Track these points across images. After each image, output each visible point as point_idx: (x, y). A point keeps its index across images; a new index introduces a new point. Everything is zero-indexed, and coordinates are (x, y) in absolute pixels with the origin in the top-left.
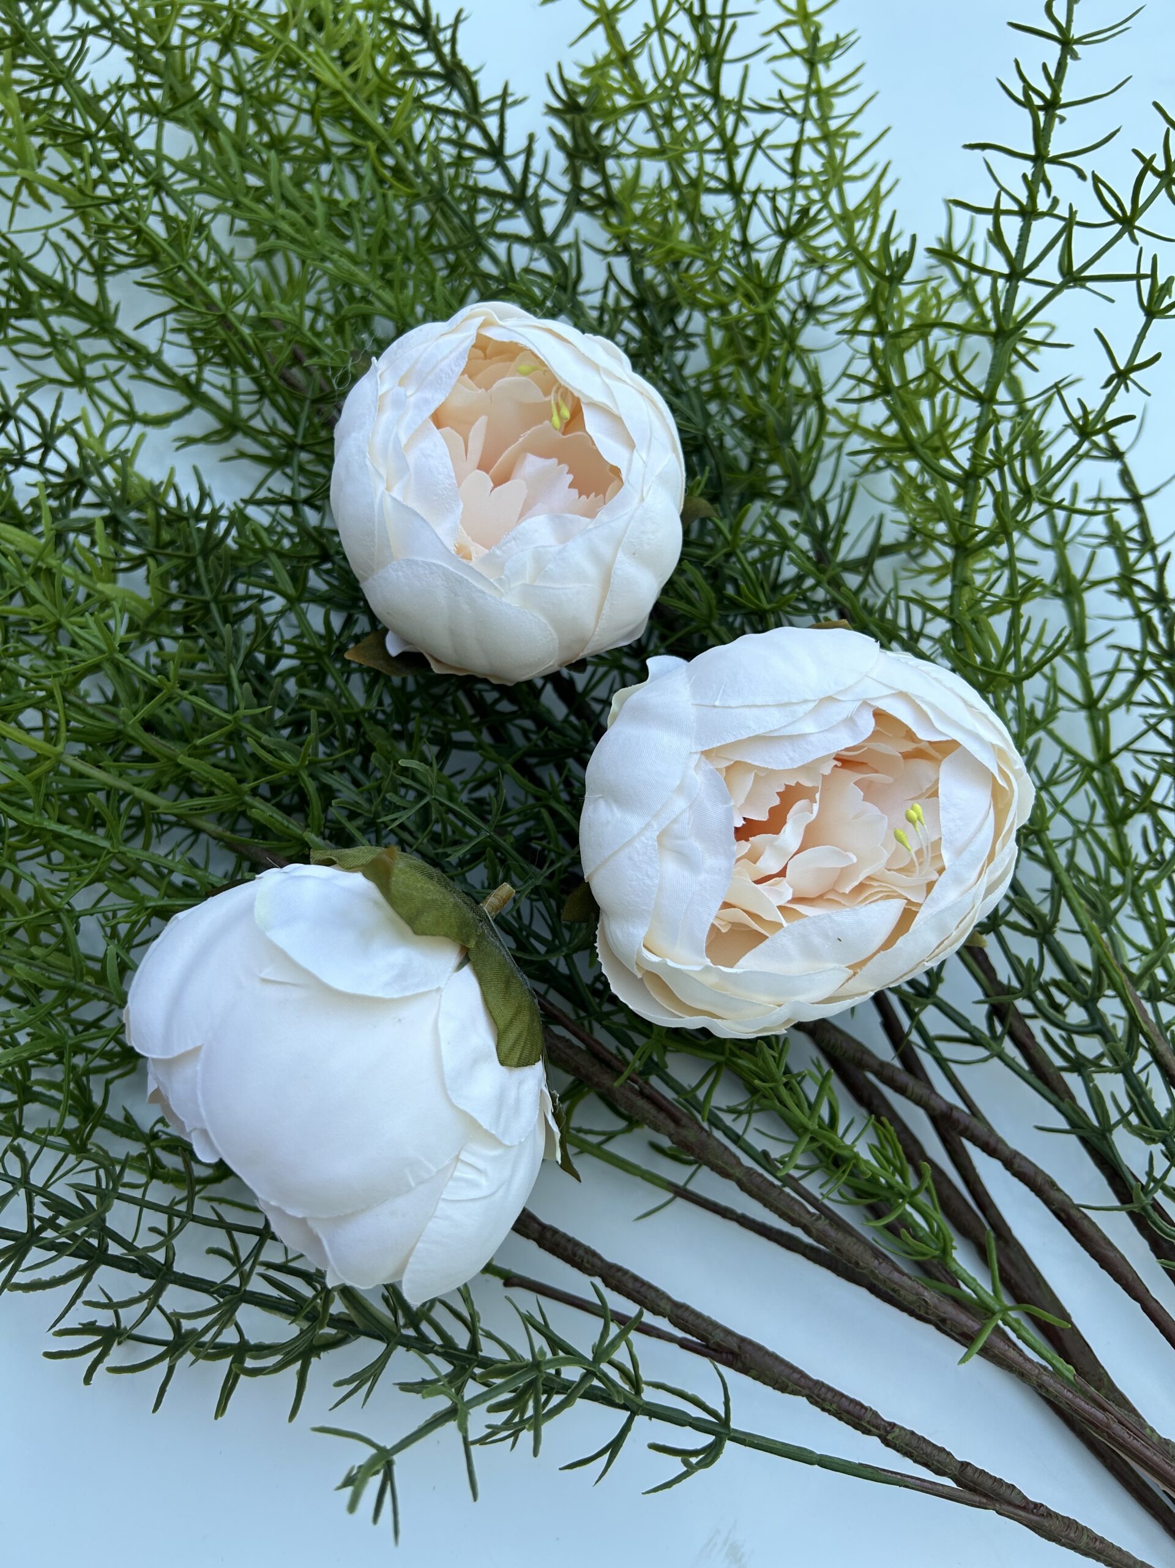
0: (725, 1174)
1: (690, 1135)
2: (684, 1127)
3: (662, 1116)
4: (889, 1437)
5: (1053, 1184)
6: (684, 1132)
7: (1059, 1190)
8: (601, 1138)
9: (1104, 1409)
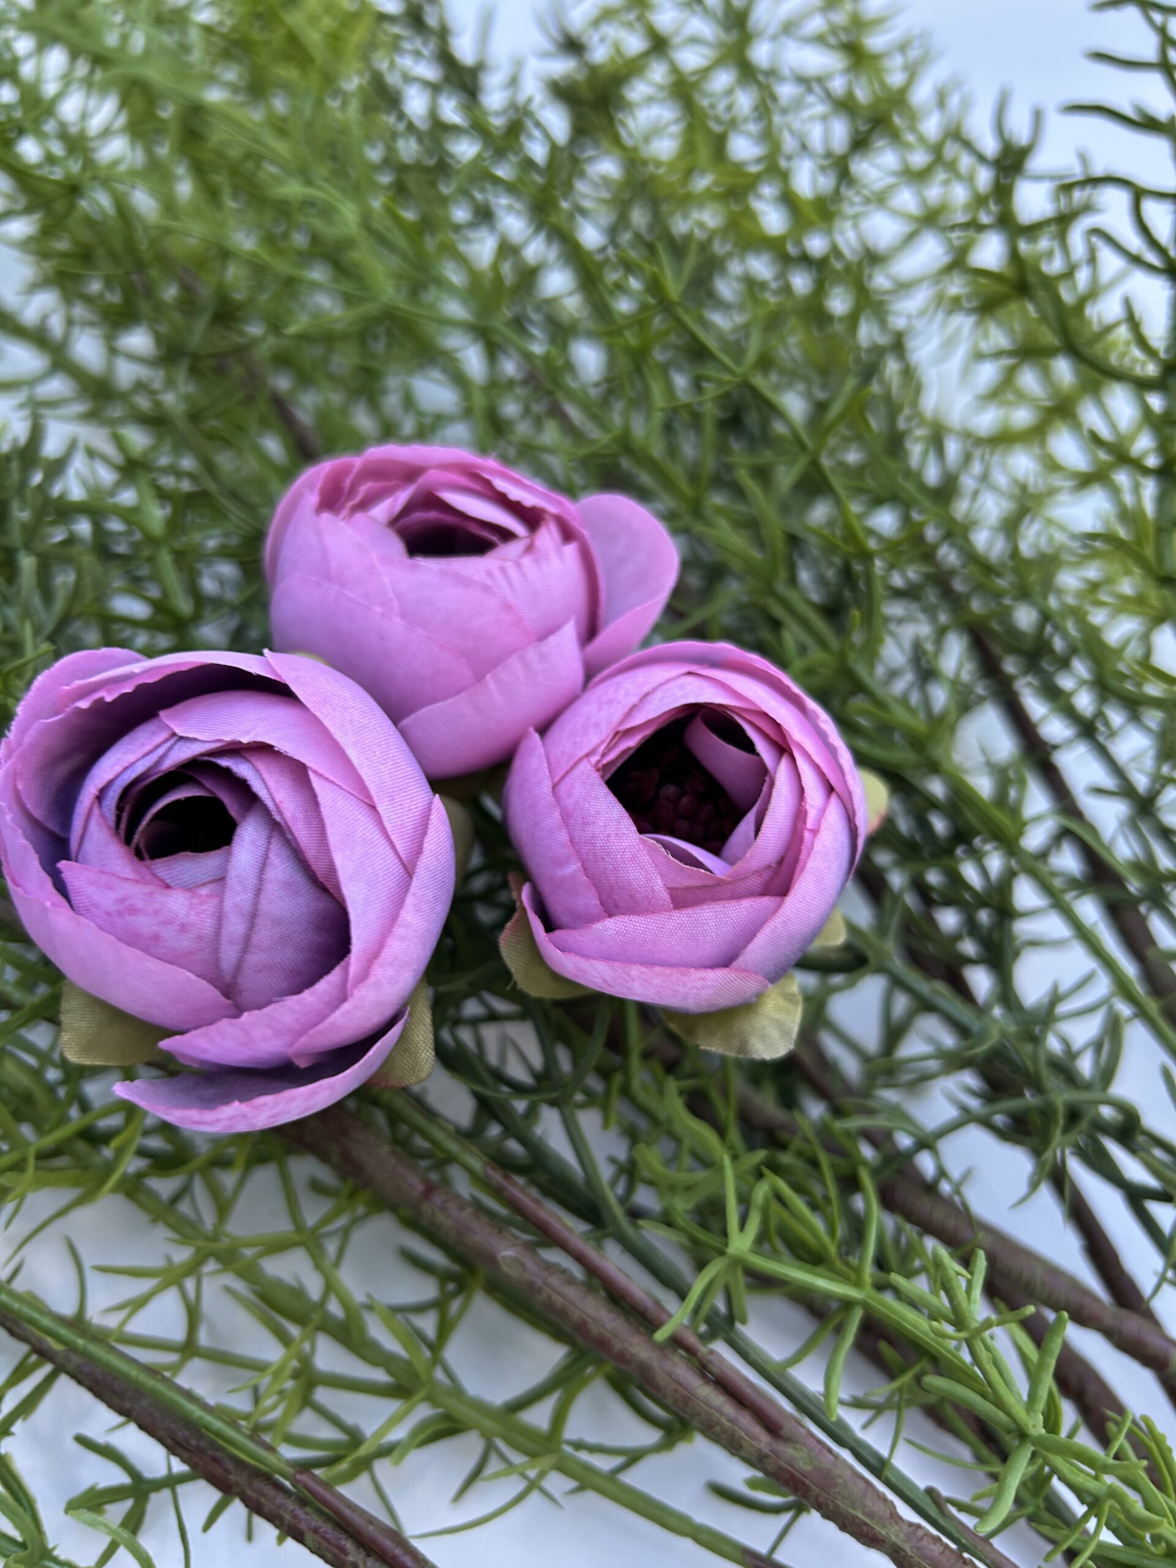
0: (869, 1539)
1: (798, 1458)
2: (787, 1440)
3: (746, 1422)
6: (788, 1451)
8: (617, 1461)
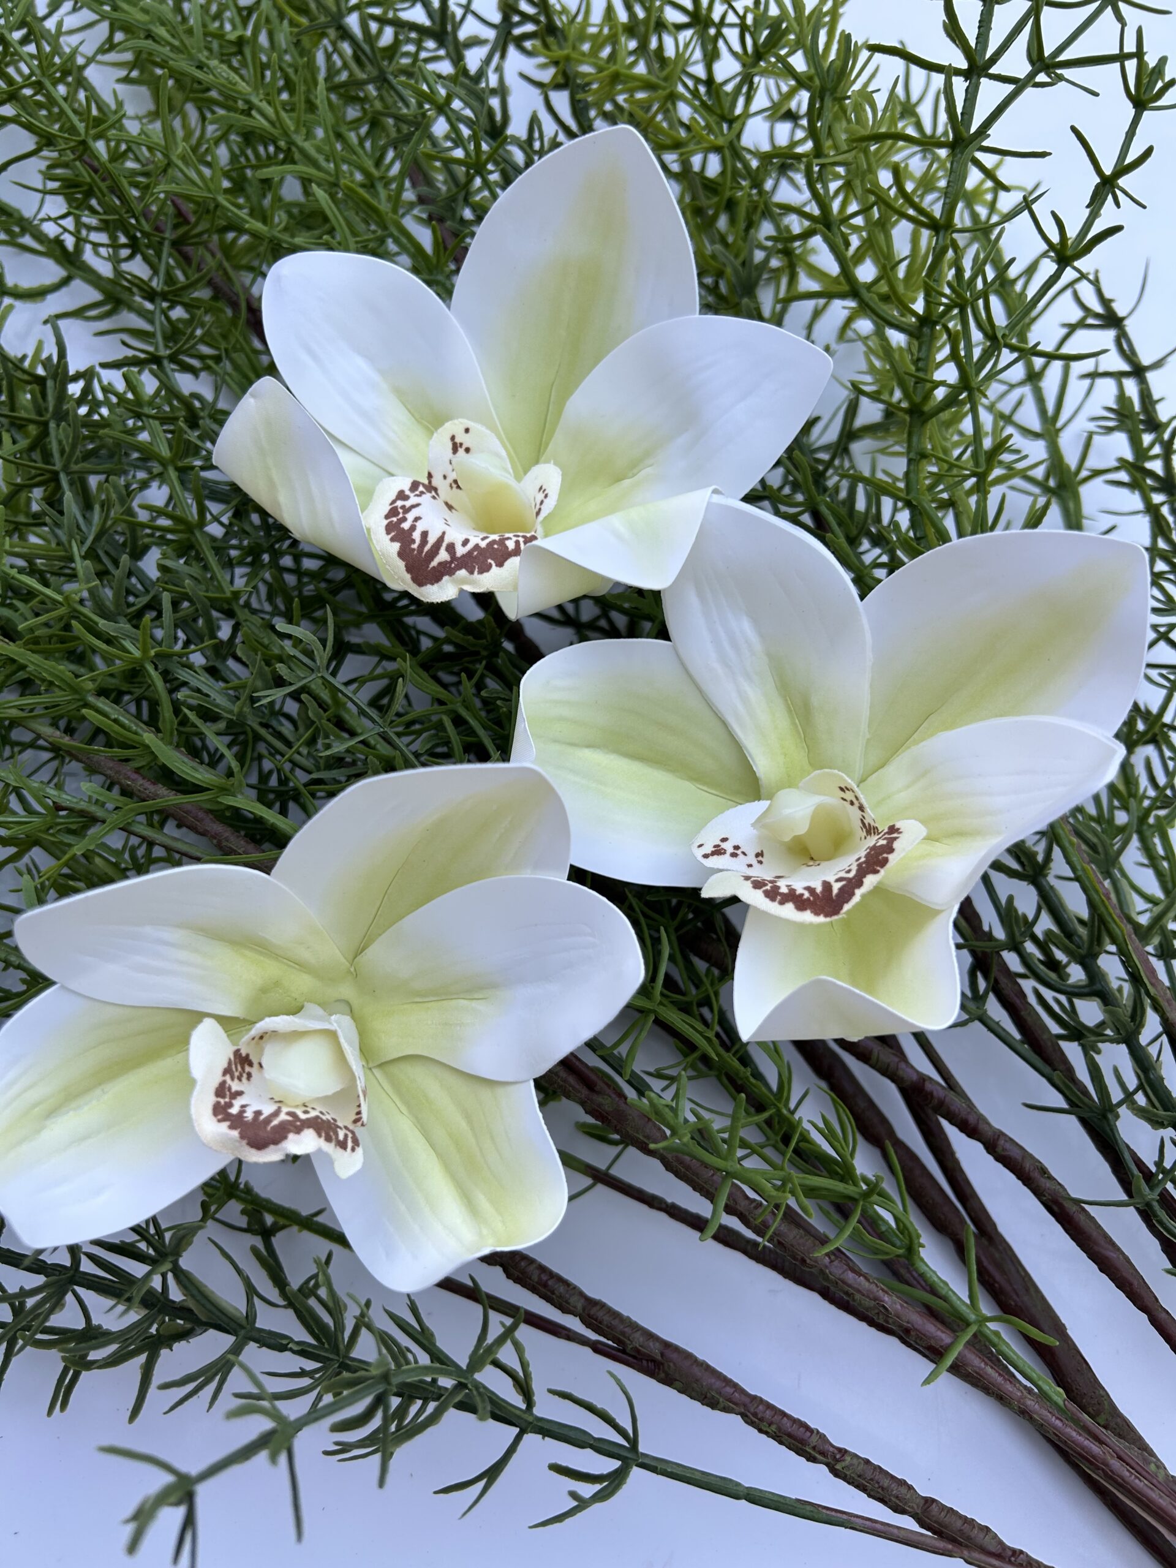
1: (606, 1103)
4: (838, 1467)
5: (1044, 1171)
7: (1051, 1178)
9: (1101, 1442)
